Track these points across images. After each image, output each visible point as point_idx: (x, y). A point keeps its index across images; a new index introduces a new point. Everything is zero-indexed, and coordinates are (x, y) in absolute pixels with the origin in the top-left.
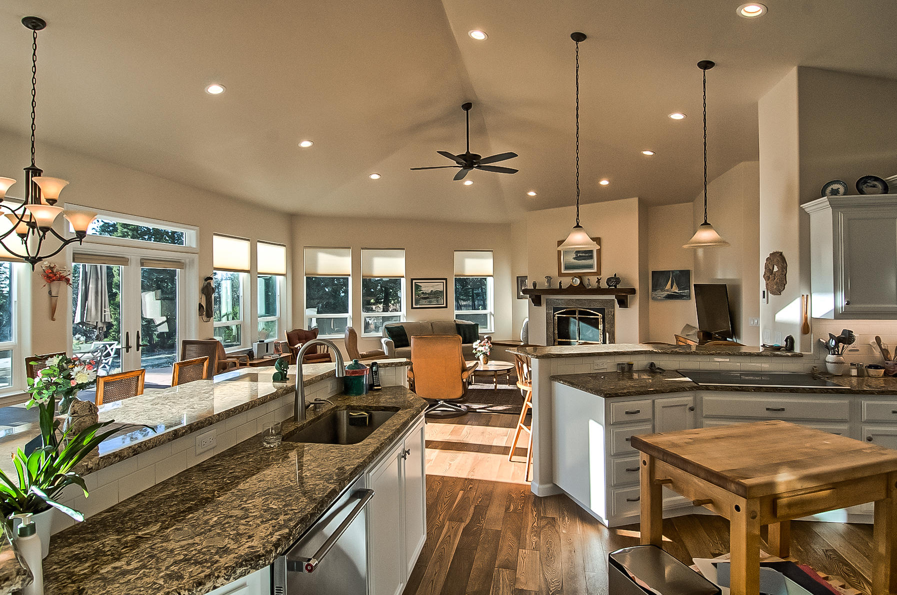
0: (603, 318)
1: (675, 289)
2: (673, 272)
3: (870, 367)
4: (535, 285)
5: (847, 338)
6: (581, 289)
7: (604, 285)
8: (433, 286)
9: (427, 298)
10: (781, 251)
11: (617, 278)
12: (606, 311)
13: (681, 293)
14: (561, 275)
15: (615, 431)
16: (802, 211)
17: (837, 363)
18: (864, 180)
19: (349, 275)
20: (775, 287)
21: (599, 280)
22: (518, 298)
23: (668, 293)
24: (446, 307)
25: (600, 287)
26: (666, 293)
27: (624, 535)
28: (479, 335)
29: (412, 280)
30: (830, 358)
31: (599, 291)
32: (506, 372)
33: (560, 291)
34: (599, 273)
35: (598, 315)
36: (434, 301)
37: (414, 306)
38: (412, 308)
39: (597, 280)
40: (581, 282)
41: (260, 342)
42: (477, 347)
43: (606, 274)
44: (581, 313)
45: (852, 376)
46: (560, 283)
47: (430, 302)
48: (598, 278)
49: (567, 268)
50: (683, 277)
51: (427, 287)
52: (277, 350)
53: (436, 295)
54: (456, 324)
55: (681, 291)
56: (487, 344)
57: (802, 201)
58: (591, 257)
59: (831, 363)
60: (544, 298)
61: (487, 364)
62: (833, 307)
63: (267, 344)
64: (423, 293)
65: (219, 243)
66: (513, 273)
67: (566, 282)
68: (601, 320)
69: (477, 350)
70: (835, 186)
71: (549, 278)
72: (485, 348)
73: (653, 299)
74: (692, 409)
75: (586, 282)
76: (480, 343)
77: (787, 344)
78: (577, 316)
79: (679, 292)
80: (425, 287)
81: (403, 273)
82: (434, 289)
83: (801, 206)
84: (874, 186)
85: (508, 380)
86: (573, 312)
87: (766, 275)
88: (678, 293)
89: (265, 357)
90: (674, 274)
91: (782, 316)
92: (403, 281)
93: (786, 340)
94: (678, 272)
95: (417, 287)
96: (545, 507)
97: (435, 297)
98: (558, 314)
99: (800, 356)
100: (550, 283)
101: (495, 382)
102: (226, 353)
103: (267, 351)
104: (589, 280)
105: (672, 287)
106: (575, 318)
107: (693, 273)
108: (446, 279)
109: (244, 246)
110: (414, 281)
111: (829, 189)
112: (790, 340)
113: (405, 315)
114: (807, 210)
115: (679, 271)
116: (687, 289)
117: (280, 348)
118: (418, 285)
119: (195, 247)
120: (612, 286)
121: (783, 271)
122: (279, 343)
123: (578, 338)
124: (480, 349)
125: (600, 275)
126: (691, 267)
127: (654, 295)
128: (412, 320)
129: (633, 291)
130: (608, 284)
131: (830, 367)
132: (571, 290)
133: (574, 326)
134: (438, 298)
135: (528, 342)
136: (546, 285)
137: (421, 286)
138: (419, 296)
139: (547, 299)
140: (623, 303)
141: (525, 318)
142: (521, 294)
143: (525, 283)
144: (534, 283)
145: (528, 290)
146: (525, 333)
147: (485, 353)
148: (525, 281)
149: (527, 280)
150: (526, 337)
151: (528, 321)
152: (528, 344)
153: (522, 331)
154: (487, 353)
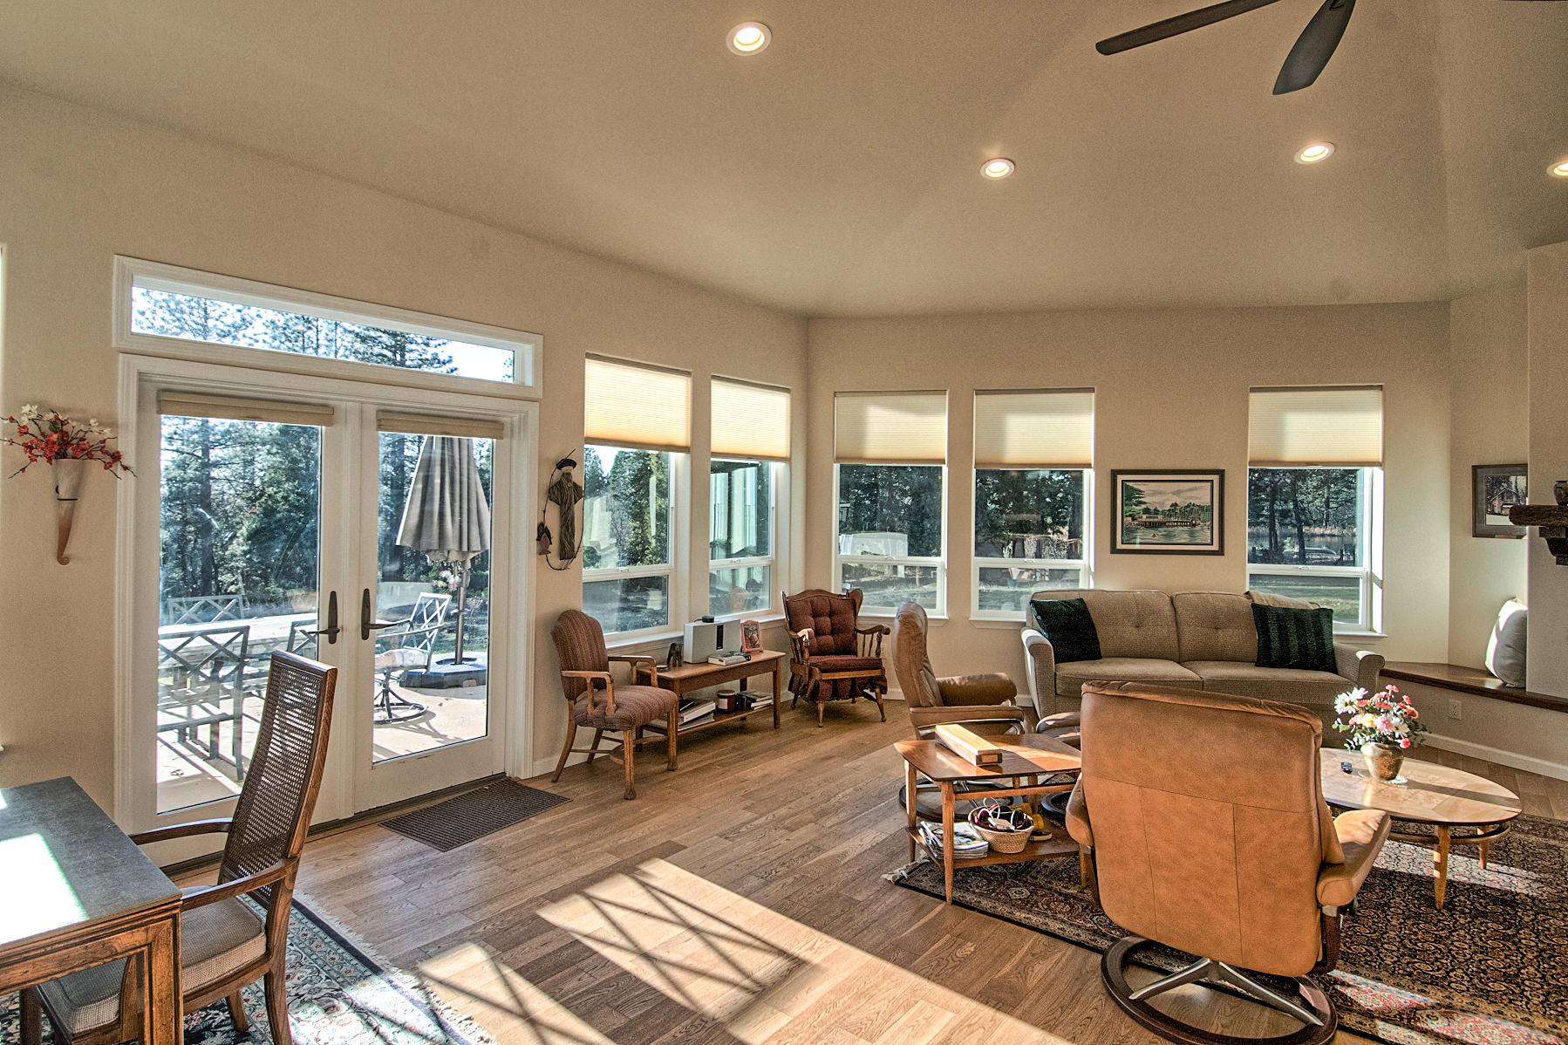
4: (1562, 492)
8: (1177, 493)
9: (1162, 524)
19: (943, 461)
22: (1476, 535)
24: (1220, 552)
28: (1335, 643)
29: (1115, 473)
36: (1181, 534)
37: (1119, 546)
38: (1114, 550)
41: (705, 620)
42: (1350, 709)
47: (1168, 536)
51: (1160, 493)
52: (751, 642)
53: (1188, 515)
54: (1254, 606)
56: (1395, 707)
61: (1393, 777)
63: (720, 628)
64: (1147, 511)
65: (598, 376)
66: (1455, 453)
69: (1351, 722)
72: (1387, 723)
76: (1365, 697)
80: (1155, 493)
81: (1090, 456)
82: (1182, 501)
89: (711, 660)
92: (1089, 476)
95: (1131, 495)
97: (1183, 524)
102: (607, 647)
103: (720, 644)
108: (1221, 473)
109: (677, 389)
110: (1120, 478)
113: (1093, 570)
117: (760, 637)
118: (1132, 488)
119: (531, 385)
122: (756, 624)
124: (1366, 720)
128: (1112, 585)
134: (1194, 525)
135: (1522, 677)
137: (1140, 492)
138: (1133, 519)
141: (1513, 598)
142: (1492, 520)
143: (1513, 486)
144: (1562, 485)
145: (1528, 507)
146: (1509, 647)
147: (1390, 739)
148: (1513, 479)
149: (1524, 473)
150: (1516, 664)
151: (1526, 611)
152: (1525, 688)
153: (1493, 642)
154: (1399, 741)
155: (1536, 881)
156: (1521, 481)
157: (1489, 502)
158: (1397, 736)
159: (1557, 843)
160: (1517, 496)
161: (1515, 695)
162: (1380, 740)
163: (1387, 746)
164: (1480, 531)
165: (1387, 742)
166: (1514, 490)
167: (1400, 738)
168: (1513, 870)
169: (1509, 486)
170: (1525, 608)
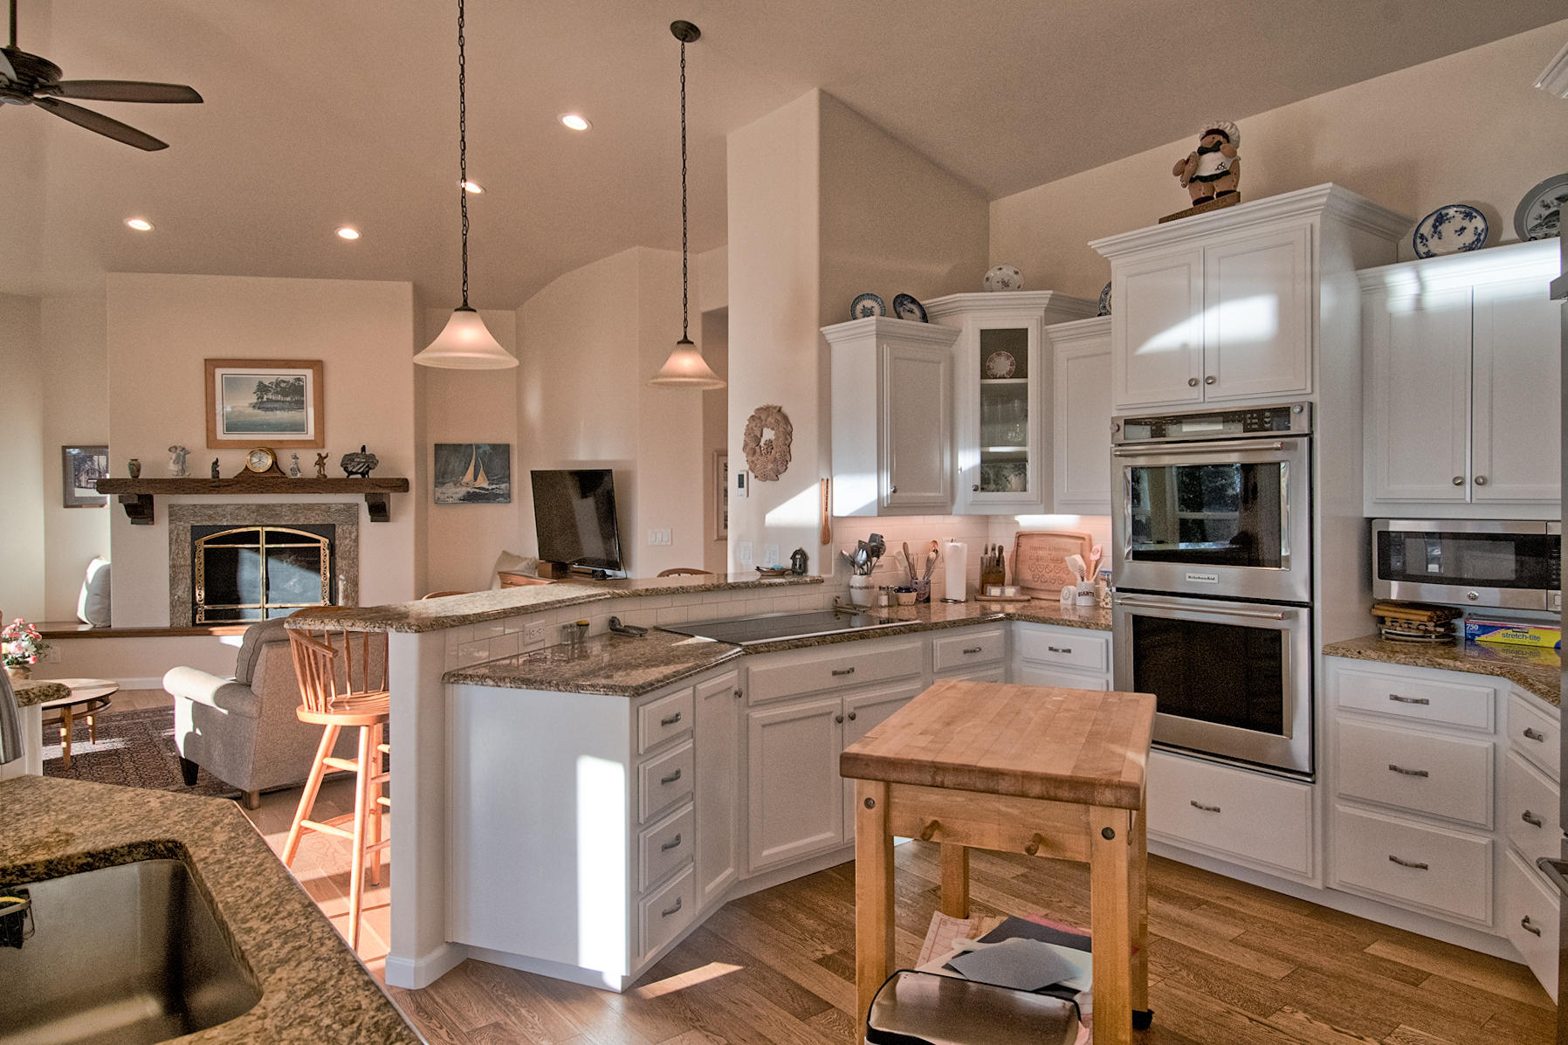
0: (332, 547)
1: (483, 482)
2: (478, 447)
3: (900, 590)
4: (135, 467)
5: (875, 548)
6: (275, 480)
7: (334, 470)
10: (779, 405)
11: (366, 456)
12: (339, 530)
13: (493, 489)
14: (212, 442)
15: (647, 768)
16: (822, 336)
17: (866, 588)
18: (901, 300)
20: (770, 466)
21: (321, 461)
22: (66, 506)
23: (469, 489)
25: (325, 476)
26: (462, 491)
27: (659, 993)
30: (857, 580)
31: (322, 484)
32: (84, 707)
33: (216, 484)
34: (319, 441)
35: (319, 541)
39: (317, 457)
40: (275, 463)
43: (340, 445)
44: (272, 538)
45: (882, 607)
46: (216, 463)
48: (319, 455)
49: (230, 428)
50: (496, 458)
55: (494, 486)
56: (24, 634)
57: (824, 321)
58: (300, 405)
59: (861, 588)
60: (161, 503)
62: (875, 497)
66: (47, 433)
67: (232, 463)
68: (325, 554)
70: (868, 303)
71: (181, 454)
72: (19, 647)
73: (437, 502)
74: (738, 694)
75: (286, 462)
77: (794, 564)
78: (263, 545)
79: (490, 488)
83: (822, 329)
84: (911, 311)
85: (93, 727)
86: (253, 537)
87: (749, 447)
88: (488, 490)
90: (481, 451)
91: (776, 517)
93: (793, 557)
94: (488, 448)
96: (455, 1009)
98: (206, 543)
99: (820, 581)
100: (184, 462)
101: (66, 739)
104: (296, 457)
105: (475, 480)
106: (257, 550)
107: (516, 452)
111: (859, 307)
112: (800, 558)
114: (828, 337)
115: (489, 445)
116: (506, 482)
120: (356, 473)
121: (787, 439)
123: (262, 599)
125: (323, 447)
126: (512, 440)
127: (438, 495)
129: (402, 485)
130: (346, 469)
131: (858, 597)
132: (247, 481)
133: (252, 569)
135: (108, 618)
136: (171, 470)
139: (171, 506)
140: (379, 512)
141: (98, 557)
142: (79, 493)
143: (96, 464)
144: (134, 462)
145: (110, 480)
146: (97, 595)
147: (20, 660)
148: (95, 458)
149: (106, 454)
150: (103, 608)
151: (109, 565)
152: (110, 626)
153: (84, 594)
154: (27, 659)
155: (129, 740)
156: (103, 459)
157: (77, 477)
158: (27, 655)
159: (141, 720)
160: (100, 473)
161: (104, 632)
162: (13, 663)
163: (18, 666)
164: (70, 503)
165: (18, 663)
166: (97, 467)
167: (29, 657)
168: (113, 740)
169: (93, 464)
170: (109, 563)
